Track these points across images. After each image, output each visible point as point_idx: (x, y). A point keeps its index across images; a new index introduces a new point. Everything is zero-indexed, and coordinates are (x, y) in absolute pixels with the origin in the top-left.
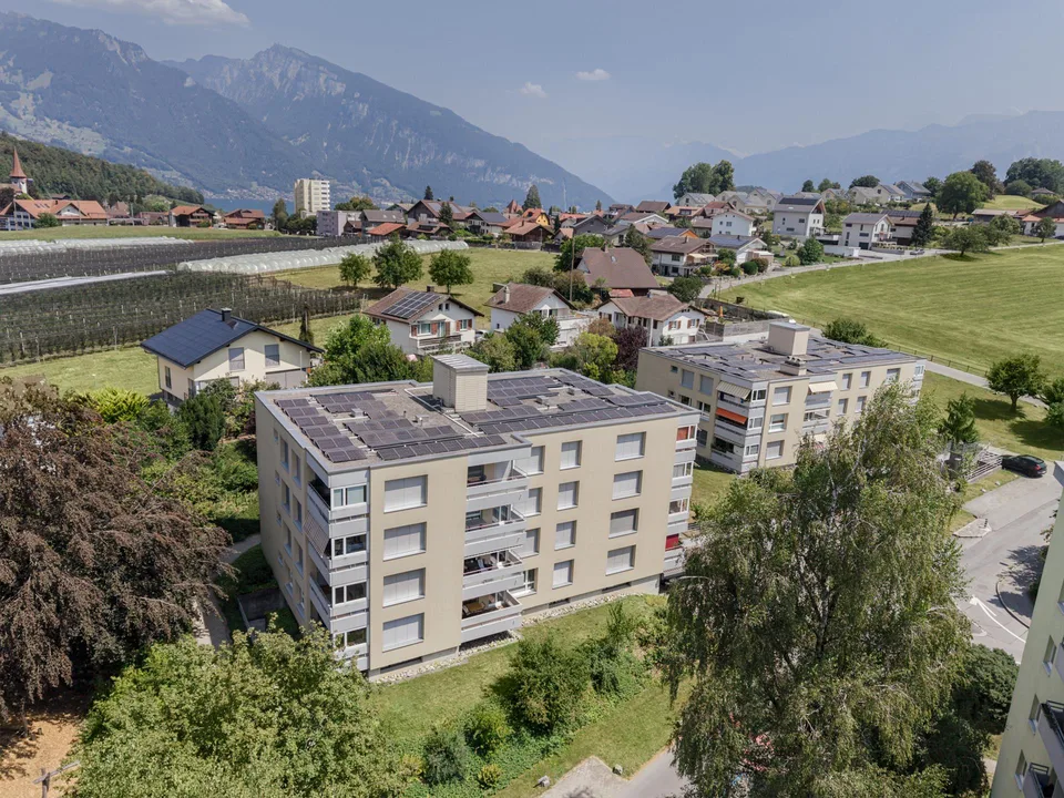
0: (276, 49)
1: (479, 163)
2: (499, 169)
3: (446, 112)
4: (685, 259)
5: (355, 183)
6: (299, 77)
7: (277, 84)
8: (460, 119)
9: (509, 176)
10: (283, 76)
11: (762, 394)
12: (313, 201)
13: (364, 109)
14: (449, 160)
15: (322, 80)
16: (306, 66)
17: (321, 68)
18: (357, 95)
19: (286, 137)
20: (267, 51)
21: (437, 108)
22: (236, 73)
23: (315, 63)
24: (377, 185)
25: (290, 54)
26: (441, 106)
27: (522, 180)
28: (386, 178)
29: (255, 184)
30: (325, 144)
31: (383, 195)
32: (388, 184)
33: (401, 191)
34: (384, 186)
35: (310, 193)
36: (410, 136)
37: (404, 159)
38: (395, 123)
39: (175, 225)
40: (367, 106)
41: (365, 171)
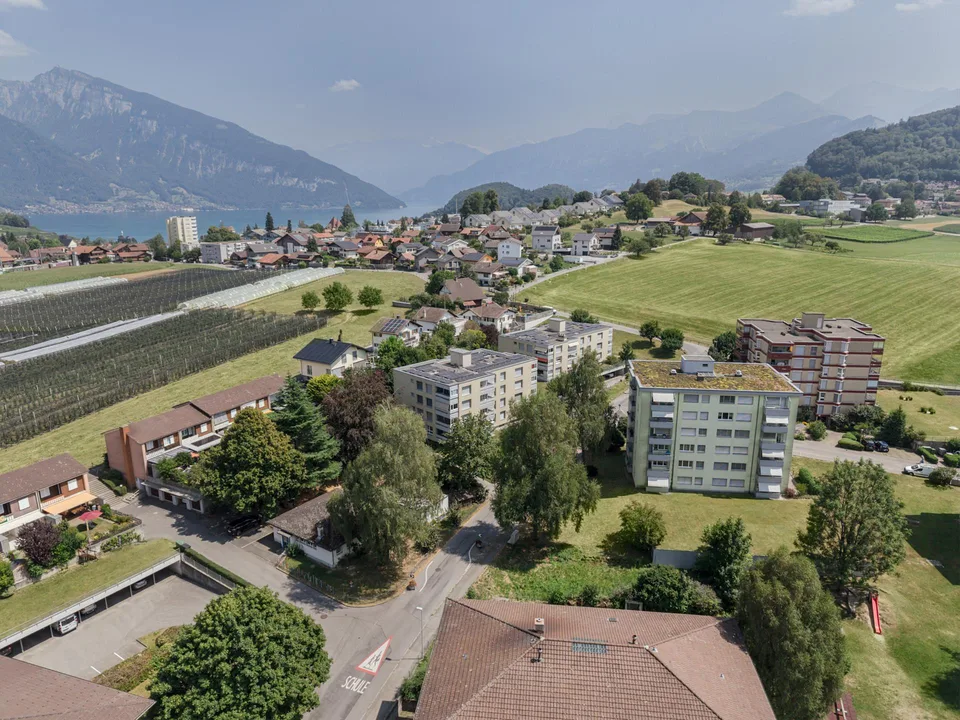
0: (57, 71)
1: (268, 170)
2: (286, 174)
3: (232, 126)
4: (491, 276)
5: (152, 193)
6: (83, 97)
7: (62, 104)
8: (243, 131)
9: (296, 180)
10: (67, 96)
11: (552, 350)
13: (153, 126)
14: (240, 167)
15: (107, 100)
16: (89, 86)
17: (106, 89)
18: (144, 113)
19: (77, 154)
20: (48, 74)
21: (222, 122)
22: (16, 95)
23: (98, 84)
24: (176, 193)
25: (73, 76)
26: (226, 120)
27: (308, 182)
28: (182, 187)
30: (118, 158)
31: (181, 202)
32: (185, 192)
33: (199, 198)
34: (182, 194)
35: (183, 228)
36: (201, 148)
37: (196, 169)
38: (184, 137)
39: (78, 264)
40: (155, 122)
41: (161, 181)
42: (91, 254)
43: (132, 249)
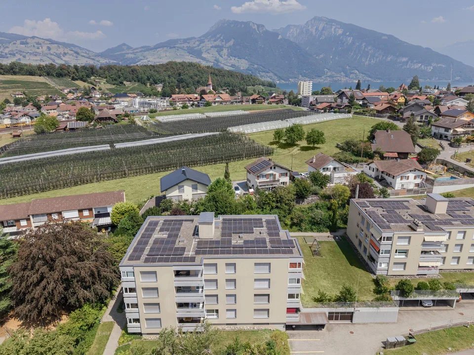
0: (315, 18)
1: (404, 59)
2: (415, 61)
3: (390, 37)
4: (452, 131)
5: (342, 73)
6: (323, 29)
7: (314, 34)
8: (396, 39)
9: (420, 64)
10: (317, 29)
12: (304, 90)
13: (350, 40)
14: (389, 59)
15: (333, 29)
16: (327, 24)
17: (333, 24)
18: (348, 34)
19: (315, 56)
20: (311, 20)
21: (385, 35)
22: (298, 30)
23: (331, 22)
24: (353, 73)
25: (320, 19)
26: (388, 34)
27: (426, 66)
28: (357, 70)
29: (300, 76)
30: (331, 57)
31: (355, 77)
32: (358, 72)
33: (364, 75)
34: (356, 74)
35: (303, 87)
36: (371, 50)
37: (366, 60)
38: (364, 44)
39: (251, 103)
40: (352, 38)
41: (347, 67)
42: (257, 99)
43: (276, 97)
